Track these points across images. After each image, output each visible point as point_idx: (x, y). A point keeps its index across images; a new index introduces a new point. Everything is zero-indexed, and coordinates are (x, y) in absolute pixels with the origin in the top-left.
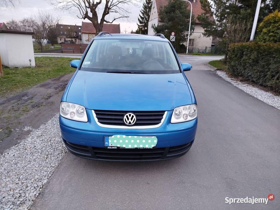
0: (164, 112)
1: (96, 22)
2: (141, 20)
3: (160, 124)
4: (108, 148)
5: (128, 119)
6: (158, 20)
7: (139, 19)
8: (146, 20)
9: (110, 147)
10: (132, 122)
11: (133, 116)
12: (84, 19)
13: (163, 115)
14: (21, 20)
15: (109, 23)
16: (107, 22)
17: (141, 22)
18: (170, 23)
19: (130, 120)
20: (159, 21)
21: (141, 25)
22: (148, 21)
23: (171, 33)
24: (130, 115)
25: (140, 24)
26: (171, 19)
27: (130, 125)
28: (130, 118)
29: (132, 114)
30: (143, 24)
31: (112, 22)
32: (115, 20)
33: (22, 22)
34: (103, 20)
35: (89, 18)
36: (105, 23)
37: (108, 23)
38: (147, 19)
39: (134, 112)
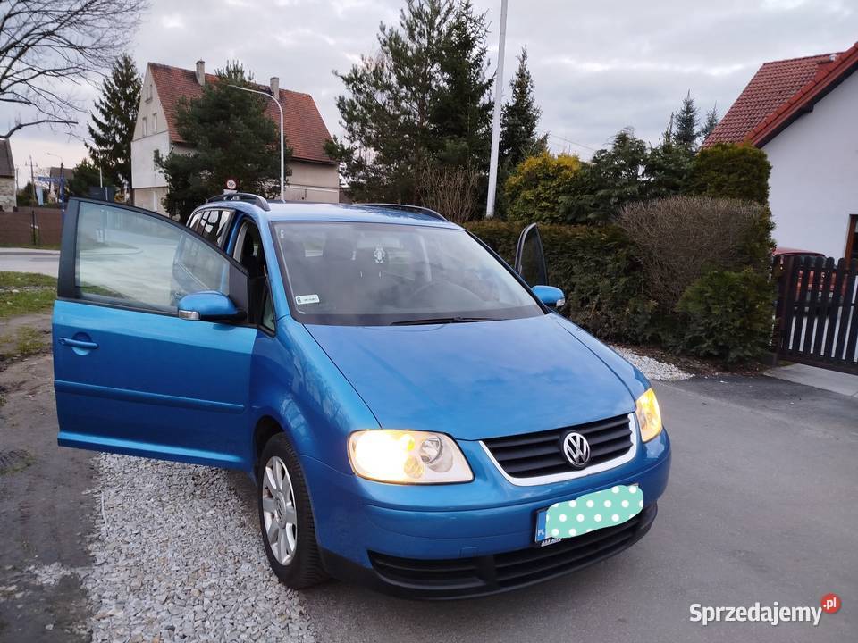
0: (625, 416)
2: (100, 133)
3: (632, 448)
4: (543, 544)
5: (574, 449)
6: (171, 139)
7: (91, 131)
8: (121, 135)
9: (547, 539)
10: (583, 456)
11: (581, 441)
13: (626, 426)
17: (99, 141)
18: (219, 151)
19: (578, 451)
20: (175, 143)
21: (103, 148)
22: (128, 138)
23: (225, 183)
24: (574, 438)
25: (96, 147)
26: (219, 141)
27: (581, 464)
29: (578, 435)
30: (110, 148)
31: (8, 136)
32: (19, 127)
38: (125, 133)
39: (577, 428)
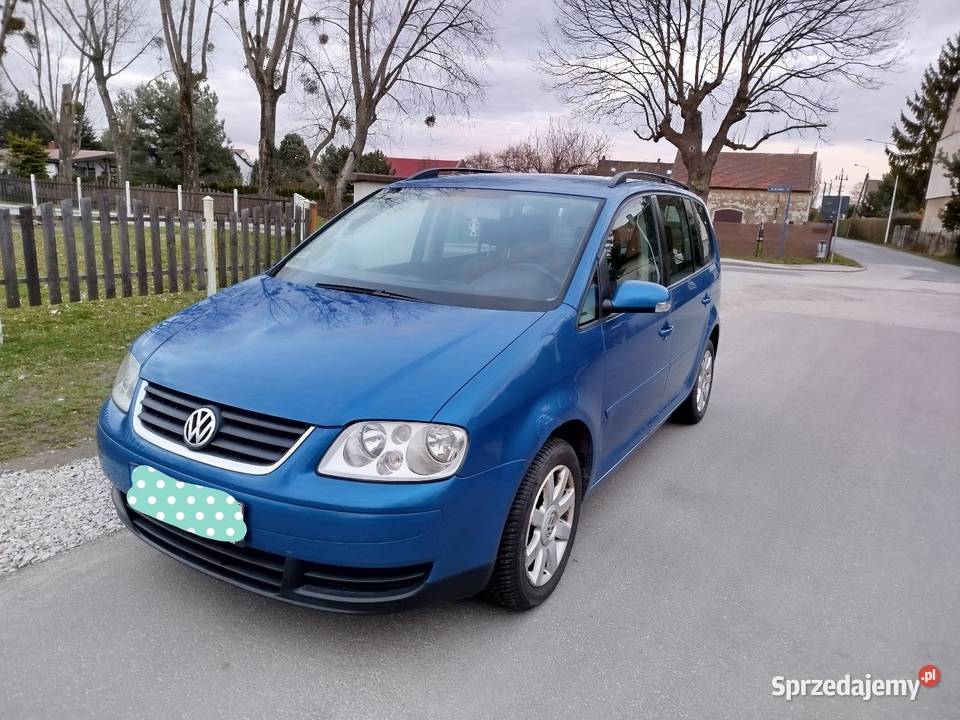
0: (305, 426)
1: (692, 149)
2: (906, 134)
5: (194, 426)
7: (896, 134)
8: (931, 134)
10: (199, 437)
11: (209, 420)
12: (656, 141)
14: (502, 153)
15: (743, 151)
16: (735, 147)
17: (904, 145)
19: (197, 430)
21: (906, 153)
22: (937, 137)
27: (192, 444)
28: (200, 423)
29: (210, 413)
30: (915, 152)
31: (755, 147)
32: (766, 137)
33: (502, 157)
34: (721, 139)
35: (673, 138)
36: (726, 149)
37: (738, 151)
38: (936, 131)
39: (218, 407)
